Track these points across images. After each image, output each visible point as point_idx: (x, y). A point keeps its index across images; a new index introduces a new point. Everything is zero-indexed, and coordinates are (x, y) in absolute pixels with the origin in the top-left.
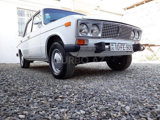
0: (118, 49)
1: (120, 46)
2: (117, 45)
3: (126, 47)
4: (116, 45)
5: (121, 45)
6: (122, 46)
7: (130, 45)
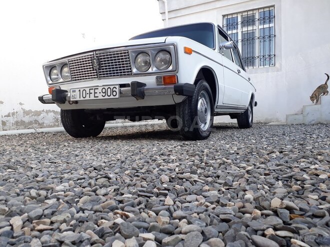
0: (84, 97)
1: (88, 92)
2: (82, 90)
3: (100, 93)
4: (80, 90)
5: (90, 89)
6: (92, 91)
7: (112, 87)
